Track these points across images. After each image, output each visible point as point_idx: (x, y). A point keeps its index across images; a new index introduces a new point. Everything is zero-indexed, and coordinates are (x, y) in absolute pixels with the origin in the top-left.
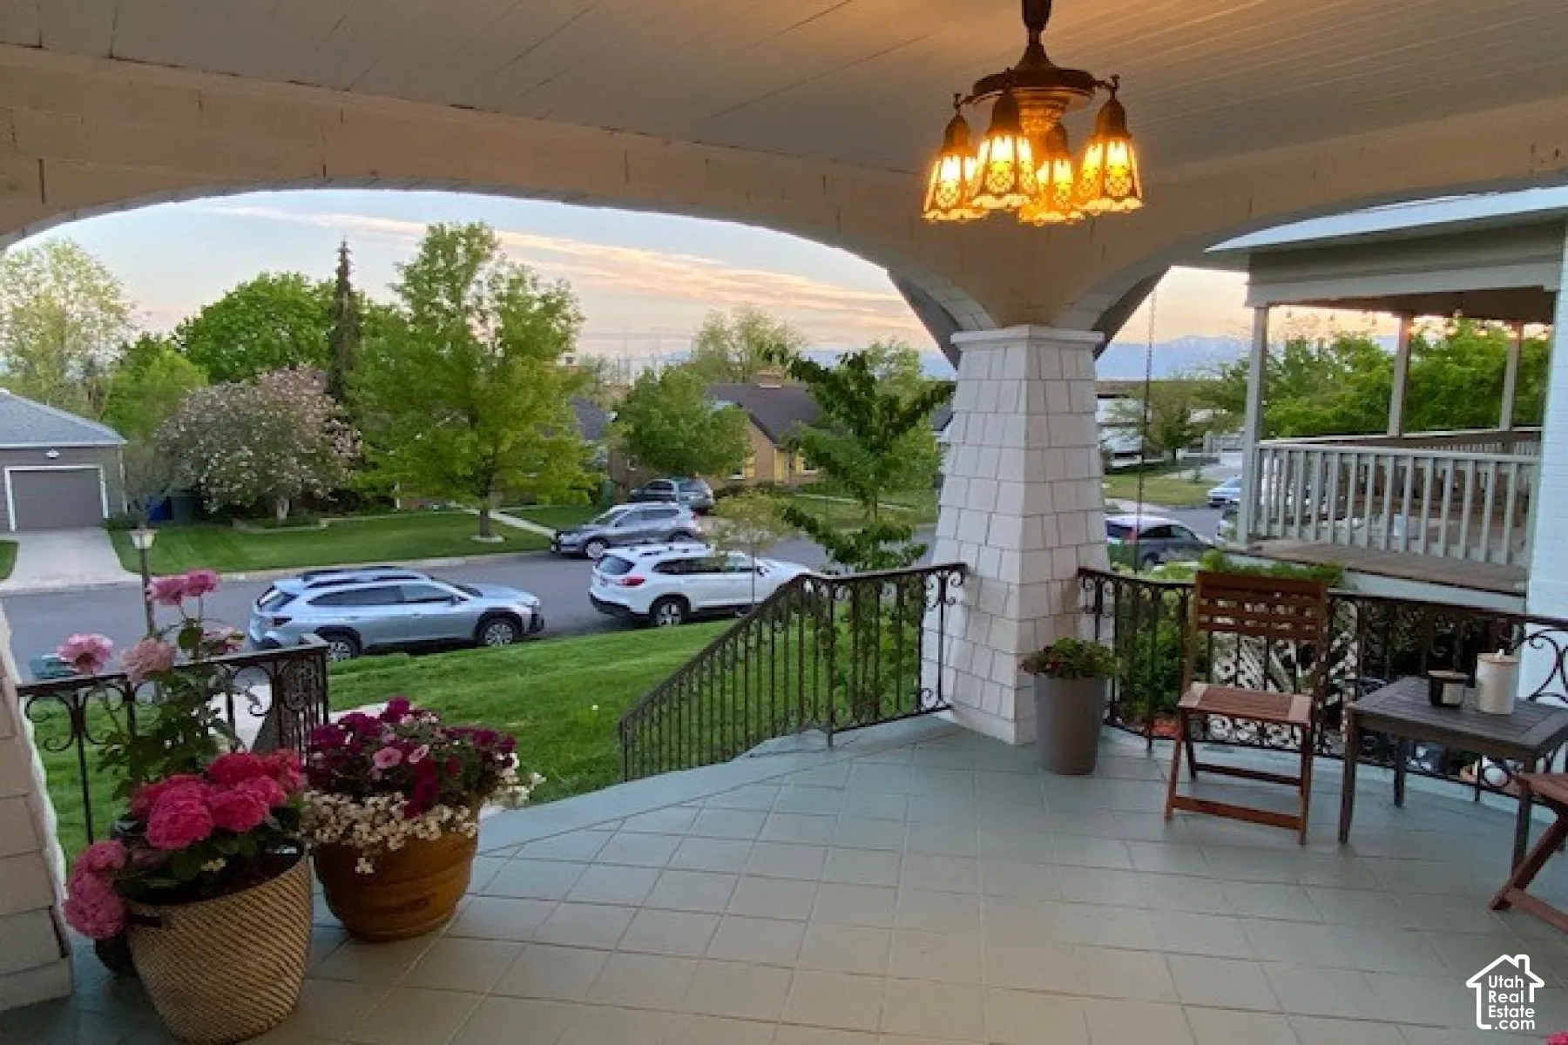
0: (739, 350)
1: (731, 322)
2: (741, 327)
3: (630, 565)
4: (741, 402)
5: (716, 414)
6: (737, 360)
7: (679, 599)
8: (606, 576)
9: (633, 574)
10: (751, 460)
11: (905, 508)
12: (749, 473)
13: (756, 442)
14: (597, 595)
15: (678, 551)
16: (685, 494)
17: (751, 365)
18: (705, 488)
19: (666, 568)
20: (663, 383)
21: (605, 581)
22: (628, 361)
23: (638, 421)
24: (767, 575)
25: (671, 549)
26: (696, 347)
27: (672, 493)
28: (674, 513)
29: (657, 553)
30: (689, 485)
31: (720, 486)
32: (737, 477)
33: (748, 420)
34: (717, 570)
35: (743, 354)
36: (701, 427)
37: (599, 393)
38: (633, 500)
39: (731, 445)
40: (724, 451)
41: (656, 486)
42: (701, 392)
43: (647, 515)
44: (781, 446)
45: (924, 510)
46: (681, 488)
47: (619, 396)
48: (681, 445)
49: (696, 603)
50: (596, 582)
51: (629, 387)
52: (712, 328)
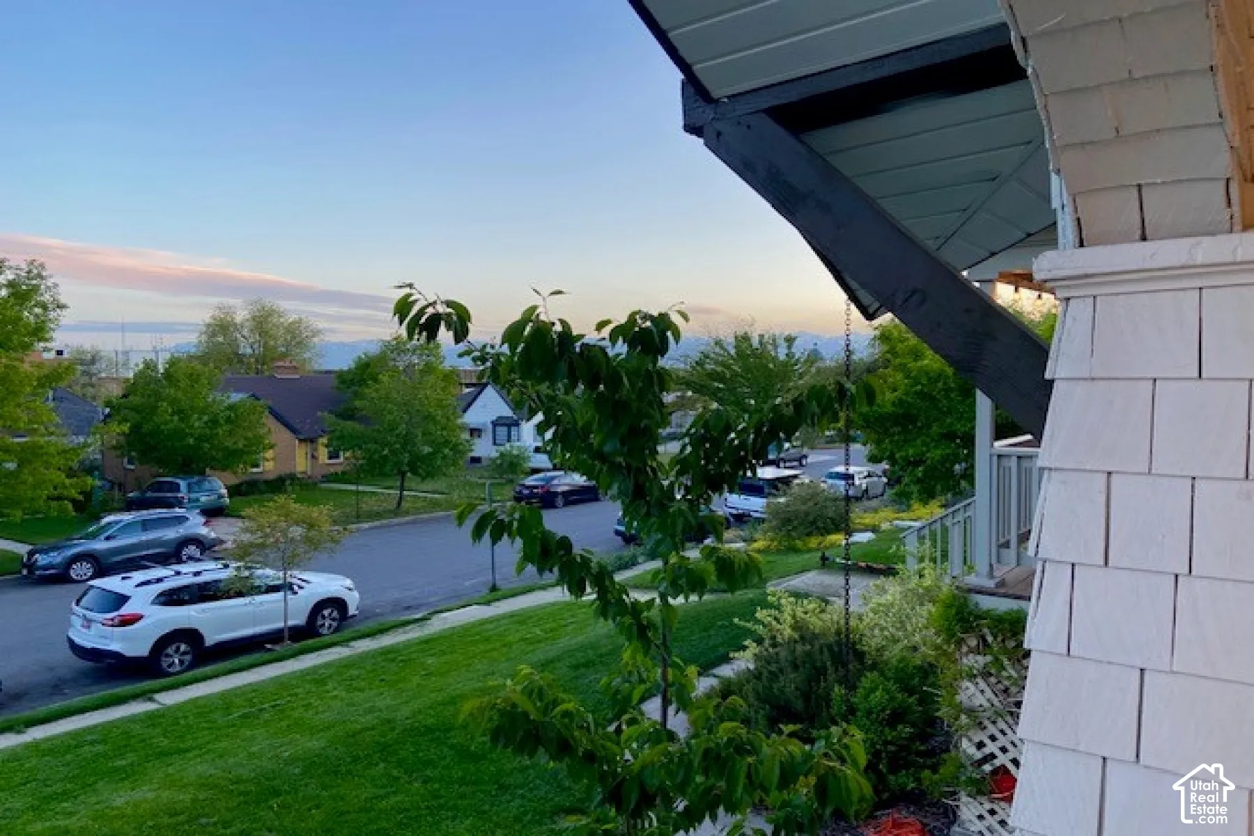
0: (251, 340)
1: (241, 316)
2: (254, 318)
3: (122, 599)
4: (257, 394)
5: (231, 408)
6: (249, 351)
7: (190, 636)
8: (90, 614)
9: (126, 610)
10: (269, 454)
11: (436, 496)
12: (268, 466)
13: (278, 434)
14: (78, 640)
15: (186, 574)
16: (193, 496)
17: (264, 356)
18: (218, 486)
19: (172, 598)
20: (168, 375)
21: (88, 622)
22: (126, 353)
23: (138, 417)
24: (300, 592)
25: (178, 573)
26: (204, 338)
27: (180, 495)
28: (181, 520)
29: (159, 580)
30: (199, 483)
31: (234, 481)
32: (255, 470)
33: (267, 413)
34: (240, 594)
35: (256, 346)
36: (214, 422)
37: (93, 386)
38: (130, 506)
39: (246, 439)
40: (240, 445)
41: (160, 487)
42: (212, 387)
43: (146, 525)
44: (302, 437)
45: (455, 495)
46: (190, 488)
47: (116, 391)
48: (191, 441)
49: (211, 639)
50: (77, 622)
51: (127, 380)
52: (221, 320)
